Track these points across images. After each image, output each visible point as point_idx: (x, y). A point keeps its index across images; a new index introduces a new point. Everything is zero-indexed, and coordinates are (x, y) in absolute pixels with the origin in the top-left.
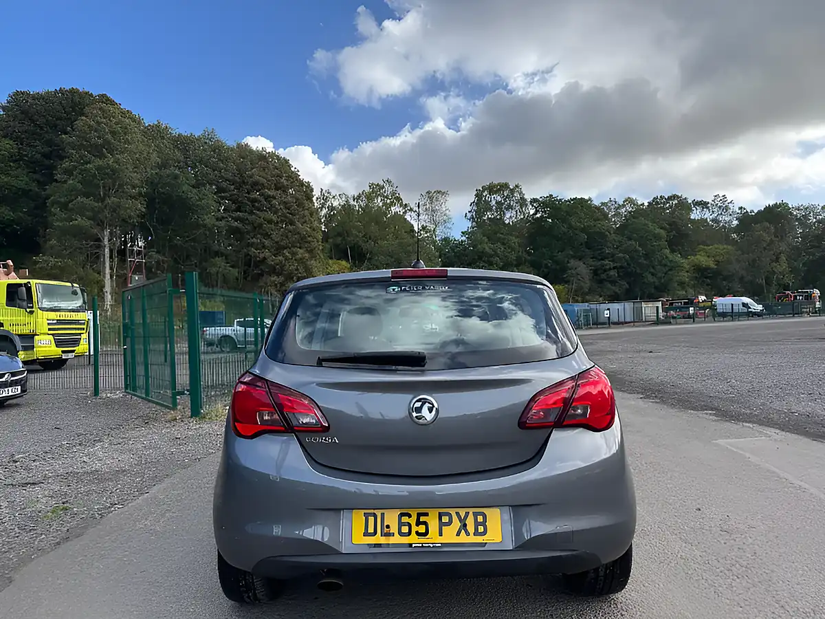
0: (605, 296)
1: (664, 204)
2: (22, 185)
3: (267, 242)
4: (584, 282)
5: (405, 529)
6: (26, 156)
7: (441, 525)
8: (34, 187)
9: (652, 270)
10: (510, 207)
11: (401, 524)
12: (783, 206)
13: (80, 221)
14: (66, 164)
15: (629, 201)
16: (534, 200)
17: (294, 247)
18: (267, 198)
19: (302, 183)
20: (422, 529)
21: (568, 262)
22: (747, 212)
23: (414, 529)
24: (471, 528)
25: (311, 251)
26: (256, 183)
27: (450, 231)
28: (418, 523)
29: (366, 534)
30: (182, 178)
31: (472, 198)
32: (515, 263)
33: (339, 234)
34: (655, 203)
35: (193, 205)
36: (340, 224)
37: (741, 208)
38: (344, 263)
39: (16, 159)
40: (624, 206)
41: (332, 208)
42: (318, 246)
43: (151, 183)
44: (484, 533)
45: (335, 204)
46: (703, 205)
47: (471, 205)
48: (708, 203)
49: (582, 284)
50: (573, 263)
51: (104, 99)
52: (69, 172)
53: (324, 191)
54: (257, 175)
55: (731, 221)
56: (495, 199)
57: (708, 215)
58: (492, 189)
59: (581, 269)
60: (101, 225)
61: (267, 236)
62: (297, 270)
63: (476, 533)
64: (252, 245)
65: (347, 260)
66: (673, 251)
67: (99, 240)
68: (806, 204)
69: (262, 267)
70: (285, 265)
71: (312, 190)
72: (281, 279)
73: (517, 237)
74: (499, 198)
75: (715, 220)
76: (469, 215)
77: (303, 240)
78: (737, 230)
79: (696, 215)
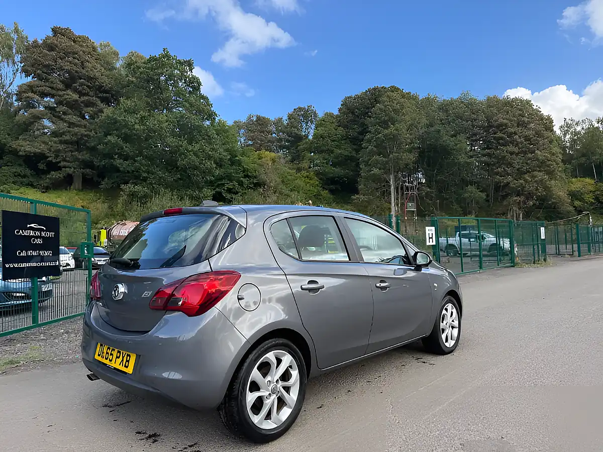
2: (346, 153)
3: (509, 170)
6: (350, 135)
8: (354, 154)
13: (376, 171)
14: (368, 136)
17: (534, 171)
18: (510, 135)
19: (542, 118)
25: (550, 173)
26: (501, 125)
30: (443, 132)
33: (584, 155)
35: (451, 149)
36: (584, 146)
38: (588, 180)
39: (345, 138)
41: (576, 133)
42: (559, 168)
43: (422, 139)
45: (579, 129)
51: (394, 89)
52: (369, 141)
53: (567, 120)
54: (501, 119)
60: (388, 172)
61: (510, 165)
62: (537, 189)
63: (125, 366)
64: (497, 174)
65: (592, 177)
67: (387, 182)
69: (507, 190)
70: (525, 187)
71: (552, 122)
72: (522, 198)
77: (543, 165)
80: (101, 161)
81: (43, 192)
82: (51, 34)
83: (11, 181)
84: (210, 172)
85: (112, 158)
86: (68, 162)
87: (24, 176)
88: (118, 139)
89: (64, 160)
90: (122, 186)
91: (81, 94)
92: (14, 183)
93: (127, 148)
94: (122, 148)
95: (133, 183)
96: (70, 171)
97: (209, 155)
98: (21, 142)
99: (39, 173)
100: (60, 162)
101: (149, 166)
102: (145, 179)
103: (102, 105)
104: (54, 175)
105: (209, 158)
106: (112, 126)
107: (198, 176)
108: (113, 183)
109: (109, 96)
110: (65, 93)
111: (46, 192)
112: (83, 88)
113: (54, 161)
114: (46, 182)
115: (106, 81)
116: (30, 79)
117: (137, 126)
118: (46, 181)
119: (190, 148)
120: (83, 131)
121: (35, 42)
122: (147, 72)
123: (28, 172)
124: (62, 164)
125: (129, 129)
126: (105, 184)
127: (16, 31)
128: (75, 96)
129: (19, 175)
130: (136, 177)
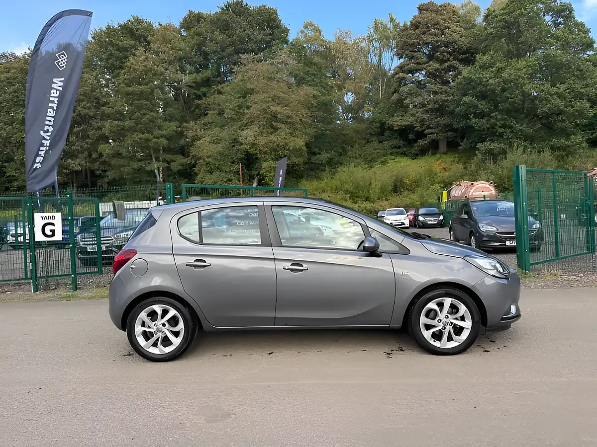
80: (459, 122)
81: (414, 159)
82: (416, 13)
83: (389, 153)
84: (581, 114)
85: (469, 118)
86: (431, 128)
87: (399, 147)
88: (473, 98)
89: (429, 128)
90: (479, 145)
91: (442, 62)
92: (391, 154)
93: (483, 106)
94: (477, 106)
95: (490, 140)
96: (433, 137)
97: (581, 93)
98: (395, 119)
99: (410, 143)
100: (425, 130)
101: (505, 119)
102: (501, 135)
103: (461, 67)
104: (421, 142)
105: (580, 96)
106: (468, 86)
107: (564, 121)
108: (471, 143)
109: (467, 56)
110: (427, 64)
111: (416, 158)
112: (444, 56)
113: (420, 130)
114: (415, 150)
115: (464, 42)
116: (402, 60)
117: (491, 81)
118: (416, 148)
119: (554, 90)
120: (443, 97)
121: (405, 25)
122: (503, 19)
123: (401, 143)
124: (427, 131)
125: (484, 86)
126: (463, 145)
127: (392, 20)
128: (437, 66)
129: (396, 147)
130: (492, 134)
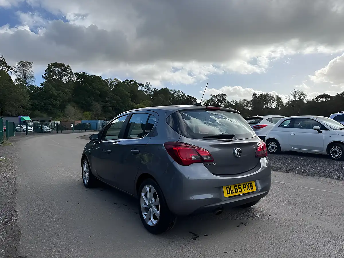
0: (107, 117)
1: (129, 83)
4: (98, 111)
5: (236, 190)
7: (244, 188)
9: (125, 108)
10: (65, 75)
11: (235, 189)
12: (167, 89)
15: (116, 80)
16: (76, 74)
20: (240, 190)
21: (92, 102)
22: (156, 90)
23: (239, 190)
24: (250, 188)
27: (34, 82)
28: (239, 188)
29: (228, 194)
31: (46, 68)
32: (68, 100)
34: (126, 82)
37: (154, 88)
40: (114, 82)
44: (253, 189)
46: (142, 85)
47: (45, 71)
48: (144, 85)
49: (98, 112)
50: (94, 103)
55: (151, 92)
56: (57, 70)
57: (144, 90)
58: (56, 65)
59: (98, 106)
63: (251, 189)
66: (132, 101)
68: (173, 89)
73: (68, 89)
74: (60, 70)
75: (146, 92)
76: (44, 76)
78: (153, 96)
79: (140, 88)
